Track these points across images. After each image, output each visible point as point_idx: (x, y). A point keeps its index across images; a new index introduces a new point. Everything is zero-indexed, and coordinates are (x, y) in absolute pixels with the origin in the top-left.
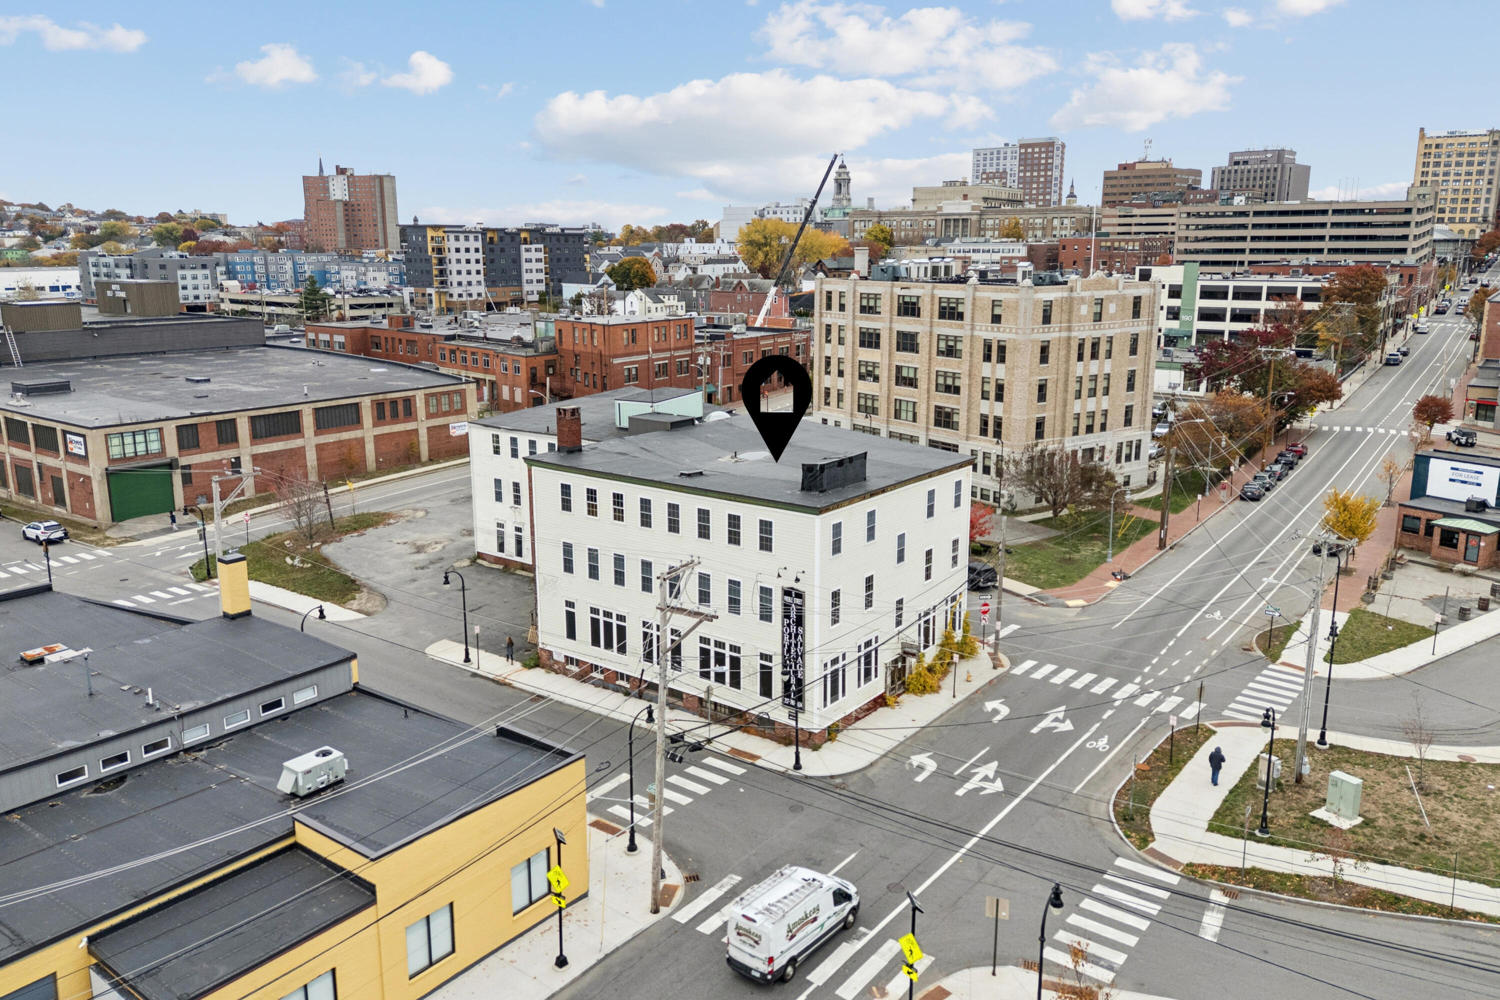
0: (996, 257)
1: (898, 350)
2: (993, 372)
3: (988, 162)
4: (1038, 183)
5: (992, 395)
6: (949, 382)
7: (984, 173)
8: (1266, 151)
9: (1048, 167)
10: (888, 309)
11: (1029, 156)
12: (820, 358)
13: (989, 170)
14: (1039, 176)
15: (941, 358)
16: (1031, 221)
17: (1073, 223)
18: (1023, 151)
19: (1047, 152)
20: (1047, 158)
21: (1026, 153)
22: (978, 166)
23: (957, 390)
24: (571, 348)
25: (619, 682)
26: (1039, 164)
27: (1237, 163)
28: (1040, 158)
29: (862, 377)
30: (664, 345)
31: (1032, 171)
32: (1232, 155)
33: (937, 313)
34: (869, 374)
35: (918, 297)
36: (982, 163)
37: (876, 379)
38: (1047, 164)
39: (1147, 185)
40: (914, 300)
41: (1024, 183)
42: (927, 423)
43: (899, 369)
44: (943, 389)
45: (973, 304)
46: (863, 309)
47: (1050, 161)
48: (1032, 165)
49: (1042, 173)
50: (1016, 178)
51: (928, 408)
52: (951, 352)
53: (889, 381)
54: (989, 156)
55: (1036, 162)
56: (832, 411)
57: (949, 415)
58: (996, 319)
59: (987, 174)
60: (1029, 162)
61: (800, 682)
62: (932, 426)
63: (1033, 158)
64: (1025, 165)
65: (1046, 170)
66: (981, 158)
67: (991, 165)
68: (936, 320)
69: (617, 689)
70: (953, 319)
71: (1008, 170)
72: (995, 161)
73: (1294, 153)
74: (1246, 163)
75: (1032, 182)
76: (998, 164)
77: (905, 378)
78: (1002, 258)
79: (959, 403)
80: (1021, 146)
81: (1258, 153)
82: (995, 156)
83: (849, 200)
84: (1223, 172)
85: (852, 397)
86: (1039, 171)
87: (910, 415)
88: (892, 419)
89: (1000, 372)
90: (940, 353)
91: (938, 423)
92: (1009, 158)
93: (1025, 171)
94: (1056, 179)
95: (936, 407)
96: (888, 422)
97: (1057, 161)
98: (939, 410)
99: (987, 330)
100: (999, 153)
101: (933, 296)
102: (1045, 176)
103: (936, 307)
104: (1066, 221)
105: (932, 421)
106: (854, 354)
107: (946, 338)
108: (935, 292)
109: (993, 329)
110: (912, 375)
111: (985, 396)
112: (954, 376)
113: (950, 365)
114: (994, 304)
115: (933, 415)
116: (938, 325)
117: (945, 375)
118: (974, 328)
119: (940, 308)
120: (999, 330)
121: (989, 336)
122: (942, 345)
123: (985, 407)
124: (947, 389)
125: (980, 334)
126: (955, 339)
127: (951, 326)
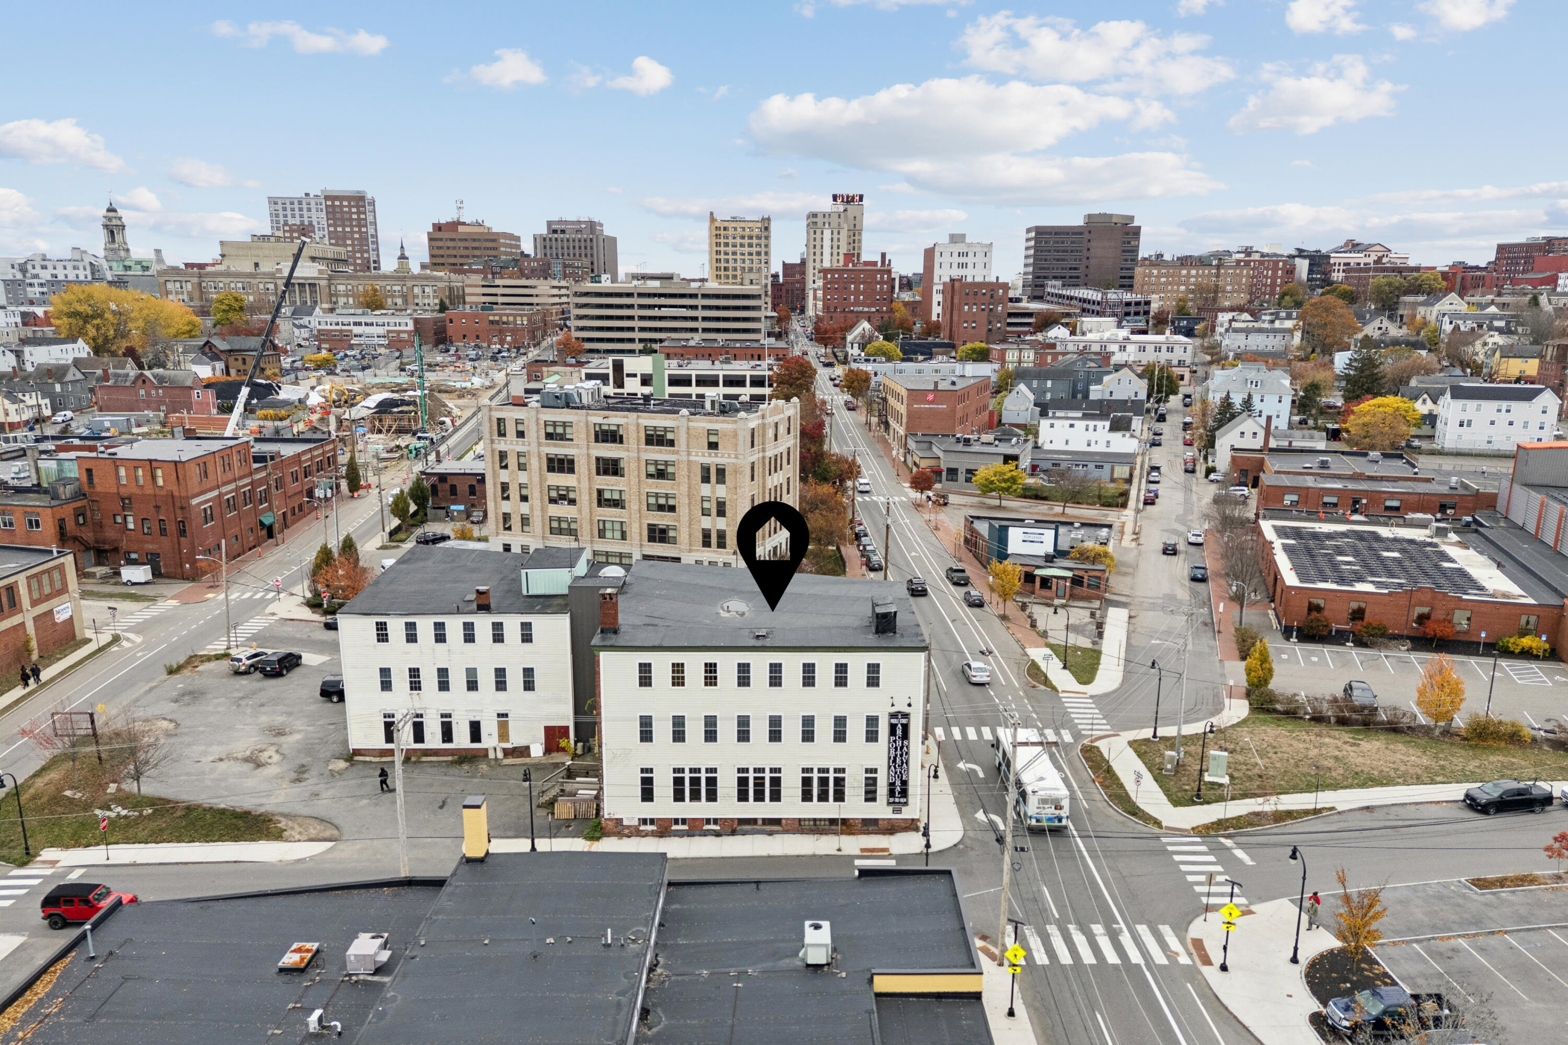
0: (381, 330)
1: (598, 474)
2: (713, 492)
3: (289, 212)
4: (353, 239)
5: (714, 511)
6: (662, 501)
7: (286, 224)
8: (579, 222)
9: (361, 223)
10: (583, 436)
11: (338, 210)
12: (495, 484)
13: (291, 221)
14: (352, 232)
15: (651, 481)
16: (388, 288)
17: (435, 291)
18: (329, 203)
19: (358, 207)
20: (358, 213)
21: (333, 206)
22: (277, 216)
23: (672, 509)
24: (114, 490)
25: (706, 827)
26: (351, 220)
27: (555, 231)
28: (351, 213)
29: (552, 501)
30: (230, 476)
31: (344, 226)
32: (549, 223)
33: (643, 440)
34: (563, 497)
35: (618, 426)
36: (281, 213)
37: (572, 502)
38: (359, 219)
39: (475, 248)
40: (614, 428)
41: (337, 238)
42: (641, 540)
43: (600, 492)
44: (655, 508)
45: (688, 433)
46: (549, 436)
47: (362, 216)
48: (343, 220)
49: (356, 229)
50: (326, 233)
51: (641, 527)
52: (661, 474)
53: (590, 503)
54: (288, 206)
55: (347, 216)
56: (514, 535)
57: (663, 531)
58: (713, 446)
59: (290, 226)
60: (338, 216)
61: (904, 783)
62: (646, 542)
63: (342, 212)
64: (334, 219)
65: (360, 226)
66: (280, 207)
67: (293, 216)
68: (643, 446)
69: (705, 834)
70: (662, 445)
71: (315, 223)
72: (297, 212)
73: (601, 225)
74: (563, 232)
75: (345, 239)
76: (301, 216)
77: (606, 500)
78: (389, 332)
79: (679, 521)
80: (327, 198)
81: (573, 223)
82: (296, 206)
83: (128, 250)
84: (545, 239)
85: (543, 520)
86: (351, 226)
87: (618, 535)
88: (596, 539)
89: (721, 491)
90: (650, 476)
91: (651, 539)
92: (314, 210)
93: (335, 226)
94: (372, 236)
95: (649, 525)
96: (592, 542)
97: (370, 218)
98: (652, 529)
99: (703, 455)
100: (300, 203)
101: (638, 425)
102: (360, 232)
103: (643, 435)
104: (427, 289)
105: (646, 538)
106: (542, 479)
107: (656, 463)
108: (640, 421)
109: (710, 455)
110: (616, 496)
111: (705, 513)
112: (667, 496)
113: (662, 487)
114: (710, 433)
115: (645, 533)
116: (646, 451)
117: (657, 496)
118: (689, 454)
119: (647, 435)
120: (716, 456)
121: (707, 460)
122: (652, 469)
123: (706, 523)
124: (661, 508)
125: (697, 459)
126: (666, 463)
127: (661, 452)
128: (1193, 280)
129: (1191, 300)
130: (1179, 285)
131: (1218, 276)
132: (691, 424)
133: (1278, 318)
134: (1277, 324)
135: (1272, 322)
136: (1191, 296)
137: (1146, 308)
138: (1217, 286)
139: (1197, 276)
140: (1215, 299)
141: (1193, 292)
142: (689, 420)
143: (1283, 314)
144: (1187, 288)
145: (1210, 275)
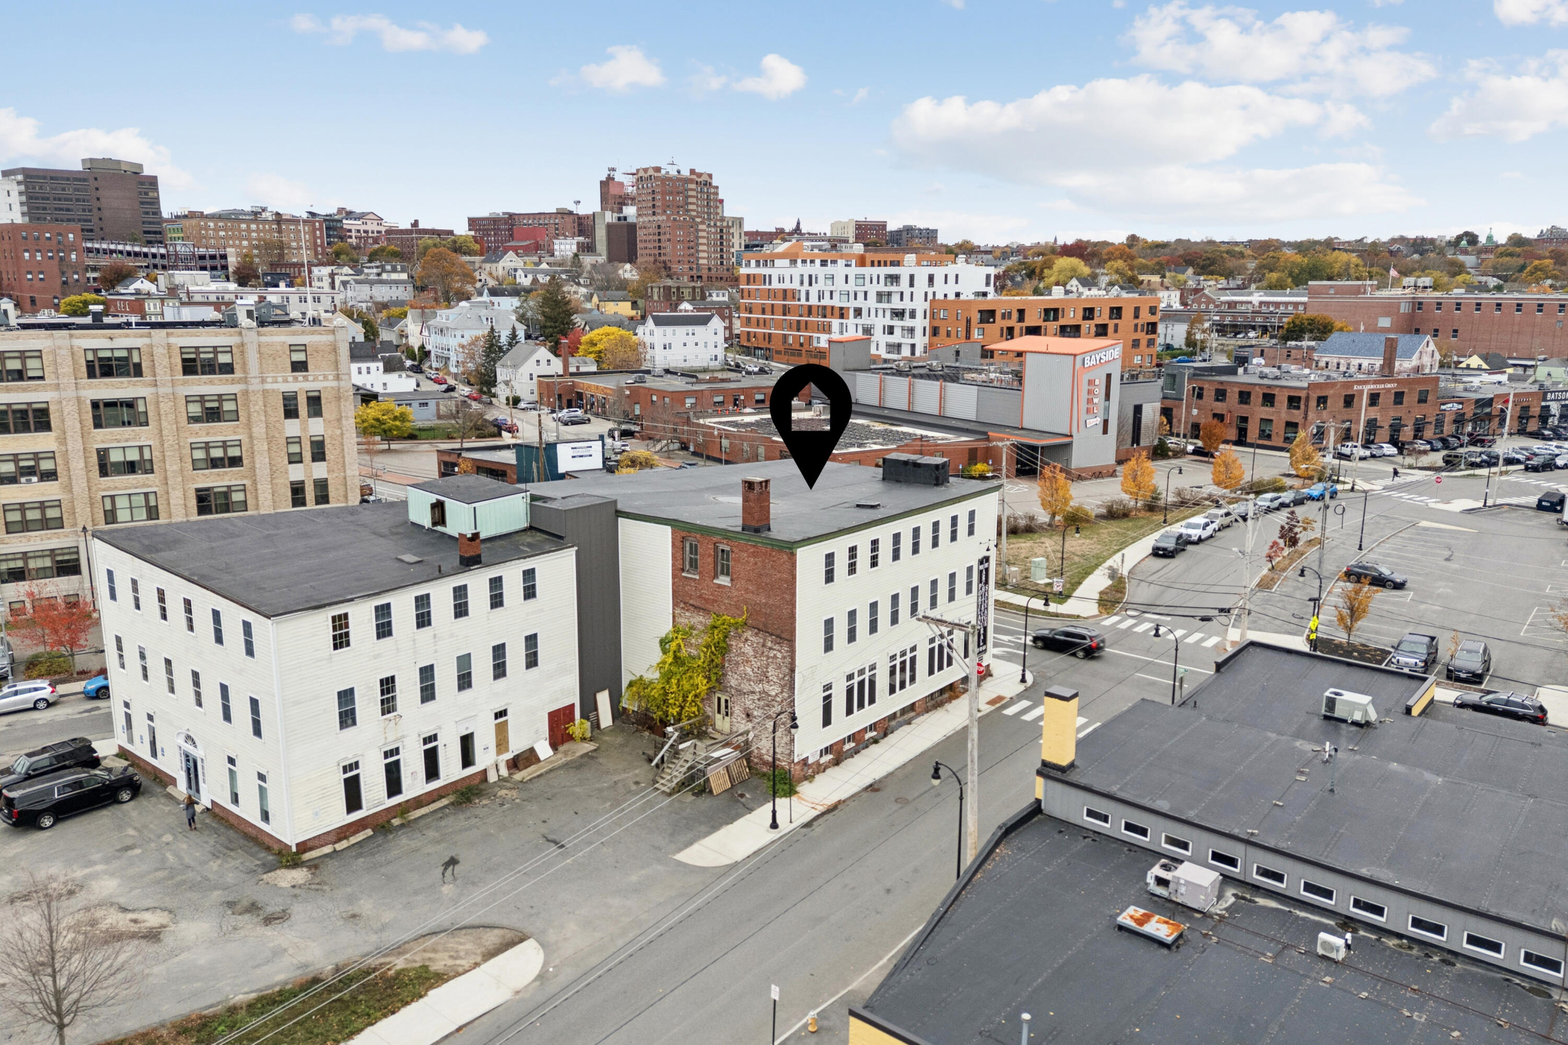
1: (98, 425)
2: (304, 429)
5: (307, 455)
6: (217, 453)
10: (65, 370)
15: (195, 426)
23: (236, 462)
25: (868, 736)
29: (10, 479)
33: (179, 368)
34: (29, 471)
35: (130, 350)
37: (49, 475)
40: (124, 354)
42: (185, 514)
43: (103, 455)
44: (207, 464)
45: (259, 352)
51: (183, 496)
52: (213, 415)
53: (86, 473)
57: (223, 496)
58: (299, 367)
62: (195, 516)
68: (180, 377)
69: (867, 745)
70: (212, 372)
79: (250, 477)
90: (193, 419)
91: (204, 510)
95: (198, 490)
98: (203, 495)
99: (285, 381)
101: (167, 347)
103: (177, 361)
105: (194, 509)
107: (202, 399)
108: (172, 340)
109: (296, 379)
110: (133, 456)
111: (295, 459)
112: (224, 445)
113: (218, 432)
114: (293, 348)
115: (193, 503)
116: (185, 383)
117: (207, 447)
118: (263, 381)
119: (184, 360)
120: (306, 379)
121: (291, 387)
122: (195, 409)
123: (296, 473)
124: (215, 463)
125: (275, 386)
126: (220, 398)
127: (211, 382)
128: (254, 235)
129: (257, 256)
130: (241, 239)
131: (280, 231)
132: (263, 339)
133: (384, 271)
134: (384, 276)
135: (379, 275)
136: (256, 252)
137: (223, 262)
138: (281, 242)
139: (258, 231)
140: (281, 255)
141: (257, 247)
142: (259, 334)
143: (388, 268)
144: (250, 244)
145: (271, 230)
